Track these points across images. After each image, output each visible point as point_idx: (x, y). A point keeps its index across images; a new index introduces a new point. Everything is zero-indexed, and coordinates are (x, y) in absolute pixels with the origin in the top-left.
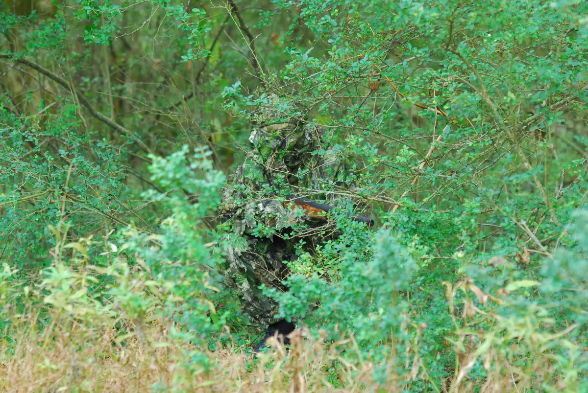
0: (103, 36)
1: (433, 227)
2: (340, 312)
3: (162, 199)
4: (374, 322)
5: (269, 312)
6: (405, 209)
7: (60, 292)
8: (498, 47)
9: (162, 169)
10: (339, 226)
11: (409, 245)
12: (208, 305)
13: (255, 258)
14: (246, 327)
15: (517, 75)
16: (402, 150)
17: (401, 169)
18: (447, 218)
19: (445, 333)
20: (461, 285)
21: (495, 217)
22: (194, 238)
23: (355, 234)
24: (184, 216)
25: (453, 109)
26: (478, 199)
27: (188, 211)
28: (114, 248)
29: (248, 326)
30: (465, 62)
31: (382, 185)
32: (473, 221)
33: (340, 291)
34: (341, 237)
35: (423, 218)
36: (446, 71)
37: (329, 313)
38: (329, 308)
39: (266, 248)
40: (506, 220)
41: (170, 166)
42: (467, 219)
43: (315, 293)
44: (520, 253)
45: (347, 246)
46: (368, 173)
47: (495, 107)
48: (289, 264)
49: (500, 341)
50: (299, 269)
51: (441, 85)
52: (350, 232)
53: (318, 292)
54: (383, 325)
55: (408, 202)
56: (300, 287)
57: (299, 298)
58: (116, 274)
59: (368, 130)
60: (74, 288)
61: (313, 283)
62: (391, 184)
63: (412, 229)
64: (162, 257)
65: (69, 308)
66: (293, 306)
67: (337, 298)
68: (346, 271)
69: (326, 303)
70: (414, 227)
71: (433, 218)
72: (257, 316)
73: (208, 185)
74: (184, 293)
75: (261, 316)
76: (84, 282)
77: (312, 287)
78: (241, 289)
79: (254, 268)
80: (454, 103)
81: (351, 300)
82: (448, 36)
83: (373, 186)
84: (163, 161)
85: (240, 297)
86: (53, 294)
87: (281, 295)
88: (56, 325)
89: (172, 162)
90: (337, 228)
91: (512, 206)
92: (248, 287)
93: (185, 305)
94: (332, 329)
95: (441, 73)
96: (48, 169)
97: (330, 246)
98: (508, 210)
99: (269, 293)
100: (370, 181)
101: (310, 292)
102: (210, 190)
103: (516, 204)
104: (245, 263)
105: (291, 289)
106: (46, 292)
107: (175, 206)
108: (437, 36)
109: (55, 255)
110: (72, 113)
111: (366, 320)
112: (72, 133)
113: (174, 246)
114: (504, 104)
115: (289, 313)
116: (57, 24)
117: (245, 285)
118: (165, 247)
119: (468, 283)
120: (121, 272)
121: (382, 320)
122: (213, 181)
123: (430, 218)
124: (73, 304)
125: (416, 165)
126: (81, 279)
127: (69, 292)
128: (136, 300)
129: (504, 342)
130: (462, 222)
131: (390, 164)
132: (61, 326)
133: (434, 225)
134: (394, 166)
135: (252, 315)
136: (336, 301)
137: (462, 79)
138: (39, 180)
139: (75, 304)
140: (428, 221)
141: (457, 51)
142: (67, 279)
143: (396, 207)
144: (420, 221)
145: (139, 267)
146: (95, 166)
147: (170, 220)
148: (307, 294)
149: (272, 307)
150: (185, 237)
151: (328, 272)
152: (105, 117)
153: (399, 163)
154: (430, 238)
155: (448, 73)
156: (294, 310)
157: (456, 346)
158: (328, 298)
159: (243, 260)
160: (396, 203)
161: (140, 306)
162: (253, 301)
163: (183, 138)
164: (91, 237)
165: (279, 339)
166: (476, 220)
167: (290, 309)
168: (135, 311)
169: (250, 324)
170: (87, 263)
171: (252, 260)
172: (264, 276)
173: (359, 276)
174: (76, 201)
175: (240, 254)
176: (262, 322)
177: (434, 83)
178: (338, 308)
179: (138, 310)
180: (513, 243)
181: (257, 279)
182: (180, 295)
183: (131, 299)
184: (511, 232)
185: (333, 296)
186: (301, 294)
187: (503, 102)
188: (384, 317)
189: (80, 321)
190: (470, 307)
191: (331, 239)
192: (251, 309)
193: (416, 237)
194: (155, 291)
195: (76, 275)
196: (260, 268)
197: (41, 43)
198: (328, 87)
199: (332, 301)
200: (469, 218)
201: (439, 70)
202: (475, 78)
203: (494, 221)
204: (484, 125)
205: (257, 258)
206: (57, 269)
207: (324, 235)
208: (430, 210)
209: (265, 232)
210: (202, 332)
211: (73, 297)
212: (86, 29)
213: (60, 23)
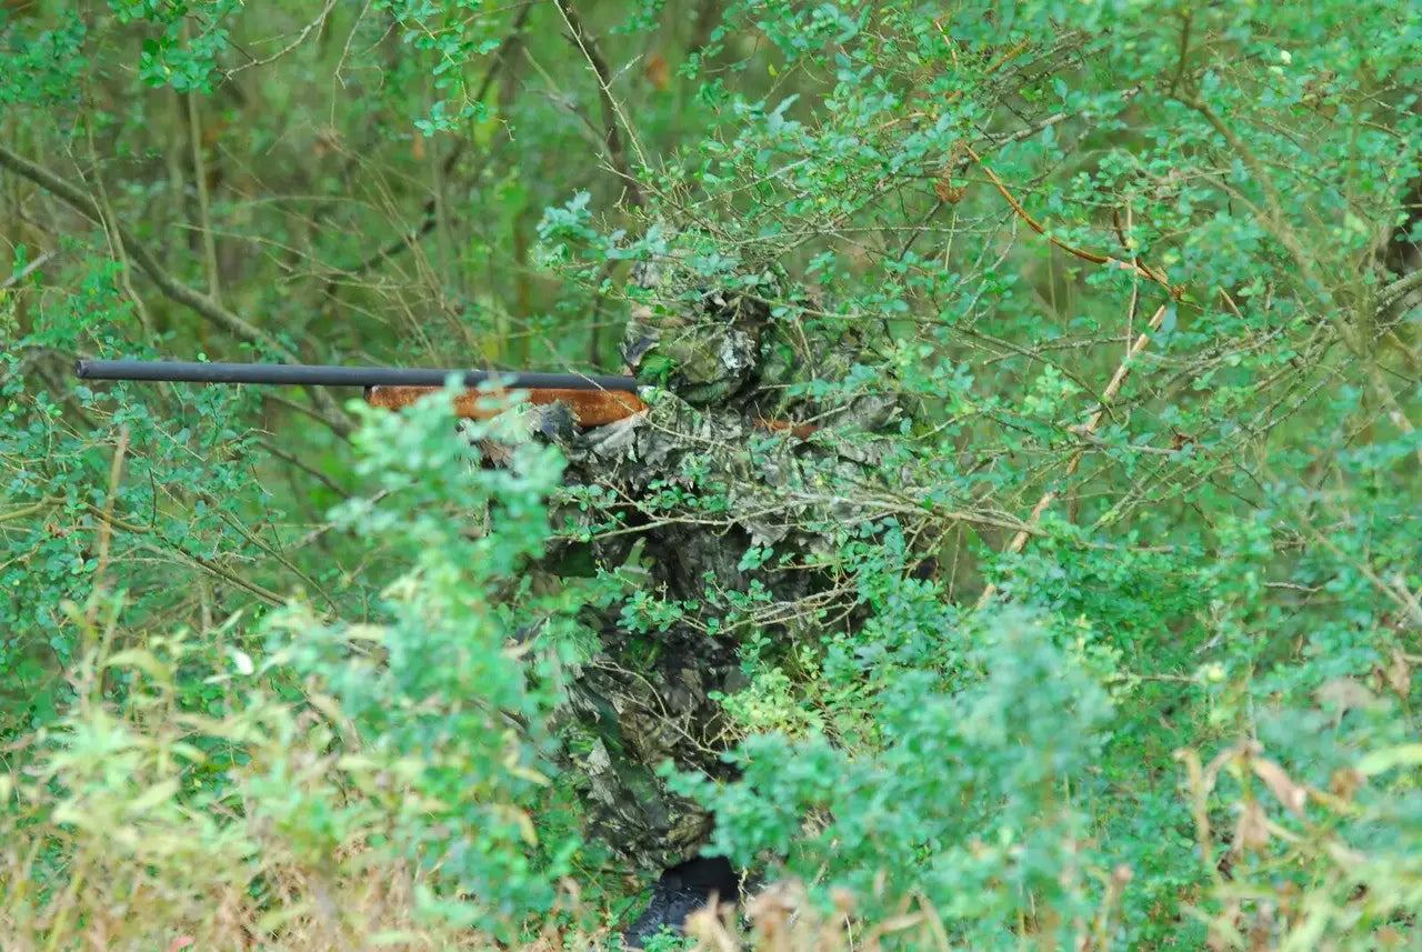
0: (194, 69)
1: (1129, 593)
2: (889, 837)
3: (389, 528)
4: (991, 869)
5: (663, 832)
6: (1050, 544)
7: (99, 792)
8: (1309, 88)
9: (390, 441)
10: (865, 593)
11: (1070, 645)
12: (517, 825)
13: (624, 684)
14: (599, 874)
15: (1364, 165)
16: (1040, 380)
17: (1037, 432)
18: (1169, 567)
19: (1173, 891)
20: (1230, 761)
21: (1312, 567)
22: (480, 635)
23: (912, 615)
24: (452, 573)
25: (1189, 265)
26: (1264, 514)
27: (461, 560)
28: (244, 664)
29: (605, 872)
30: (1219, 129)
31: (983, 478)
32: (1250, 576)
33: (885, 777)
34: (870, 623)
35: (1101, 567)
36: (1164, 157)
37: (855, 841)
38: (857, 828)
39: (652, 656)
40: (1344, 575)
41: (412, 435)
42: (1232, 570)
43: (815, 785)
44: (1381, 665)
45: (891, 649)
46: (944, 444)
47: (1307, 257)
48: (728, 701)
49: (1349, 918)
50: (756, 714)
51: (1149, 194)
52: (899, 610)
53: (826, 781)
54: (1016, 875)
55: (1058, 523)
56: (774, 768)
57: (772, 799)
58: (257, 737)
59: (943, 324)
60: (138, 779)
61: (809, 759)
62: (1010, 474)
63: (1072, 599)
64: (386, 689)
65: (128, 836)
66: (754, 822)
67: (879, 798)
68: (903, 721)
69: (846, 813)
70: (1077, 594)
71: (1129, 568)
72: (632, 845)
73: (518, 486)
74: (451, 788)
75: (642, 845)
76: (164, 763)
77: (809, 770)
78: (585, 771)
79: (620, 711)
80: (1195, 246)
81: (917, 801)
82: (1177, 59)
83: (960, 481)
84: (392, 421)
85: (583, 792)
86: (76, 797)
87: (719, 792)
88: (84, 883)
89: (416, 422)
90: (861, 600)
91: (1360, 535)
92: (607, 764)
93: (455, 824)
94: (867, 886)
95: (1148, 160)
96: (45, 440)
97: (841, 650)
98: (1349, 543)
99: (686, 785)
100: (950, 467)
101: (802, 782)
102: (523, 498)
103: (1373, 531)
104: (593, 695)
105: (747, 775)
106: (56, 790)
107: (424, 545)
108: (1146, 58)
109: (79, 687)
110: (107, 284)
111: (968, 862)
112: (110, 340)
113: (423, 658)
114: (1335, 247)
115: (742, 841)
116: (62, 33)
117: (598, 758)
118: (397, 659)
119: (1247, 754)
120: (271, 732)
121: (1010, 862)
122: (532, 473)
123: (1122, 569)
124: (137, 821)
125: (1079, 421)
126: (156, 752)
127: (125, 791)
128: (316, 811)
129: (1361, 922)
130: (1223, 580)
131: (1006, 419)
132: (102, 886)
133: (1133, 587)
134: (1018, 423)
135: (618, 842)
136: (876, 807)
137: (1208, 177)
138: (22, 472)
139: (146, 826)
140: (1117, 578)
141: (1199, 101)
142: (118, 753)
143: (1021, 537)
144: (1094, 576)
145: (315, 716)
146: (174, 431)
147: (406, 583)
148: (793, 789)
149: (672, 818)
150: (454, 633)
151: (836, 721)
152: (194, 294)
153: (1032, 417)
154: (1122, 625)
155: (1169, 163)
156: (758, 835)
157: (1217, 932)
158: (852, 798)
159: (589, 691)
160: (1025, 526)
161: (327, 828)
162: (618, 804)
163: (415, 351)
164: (182, 633)
165: (721, 918)
166: (1260, 576)
167: (748, 831)
168: (314, 844)
169: (609, 867)
170: (171, 708)
171: (616, 688)
172: (647, 733)
173: (941, 736)
174: (125, 529)
175: (580, 674)
176: (645, 862)
177: (1130, 189)
178: (882, 827)
179: (323, 838)
180: (1365, 638)
181: (629, 742)
182: (438, 797)
183: (301, 808)
184: (1358, 607)
185: (865, 791)
186: (777, 790)
187: (1330, 241)
188: (1017, 852)
189: (152, 871)
190: (1253, 823)
191: (845, 630)
192: (614, 825)
193: (1082, 621)
194: (365, 785)
195: (143, 742)
196: (638, 709)
197: (17, 88)
198: (829, 204)
199: (866, 808)
200: (1240, 568)
201: (1144, 154)
202: (1245, 176)
203: (1309, 578)
204: (1272, 307)
205: (628, 682)
206: (89, 723)
207: (823, 620)
208: (1120, 546)
209: (655, 616)
210: (502, 900)
211: (139, 805)
212: (146, 50)
213: (71, 33)
